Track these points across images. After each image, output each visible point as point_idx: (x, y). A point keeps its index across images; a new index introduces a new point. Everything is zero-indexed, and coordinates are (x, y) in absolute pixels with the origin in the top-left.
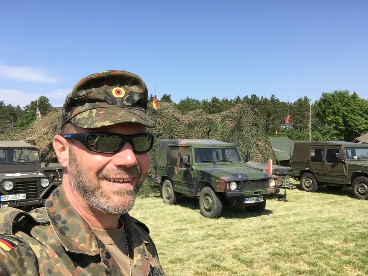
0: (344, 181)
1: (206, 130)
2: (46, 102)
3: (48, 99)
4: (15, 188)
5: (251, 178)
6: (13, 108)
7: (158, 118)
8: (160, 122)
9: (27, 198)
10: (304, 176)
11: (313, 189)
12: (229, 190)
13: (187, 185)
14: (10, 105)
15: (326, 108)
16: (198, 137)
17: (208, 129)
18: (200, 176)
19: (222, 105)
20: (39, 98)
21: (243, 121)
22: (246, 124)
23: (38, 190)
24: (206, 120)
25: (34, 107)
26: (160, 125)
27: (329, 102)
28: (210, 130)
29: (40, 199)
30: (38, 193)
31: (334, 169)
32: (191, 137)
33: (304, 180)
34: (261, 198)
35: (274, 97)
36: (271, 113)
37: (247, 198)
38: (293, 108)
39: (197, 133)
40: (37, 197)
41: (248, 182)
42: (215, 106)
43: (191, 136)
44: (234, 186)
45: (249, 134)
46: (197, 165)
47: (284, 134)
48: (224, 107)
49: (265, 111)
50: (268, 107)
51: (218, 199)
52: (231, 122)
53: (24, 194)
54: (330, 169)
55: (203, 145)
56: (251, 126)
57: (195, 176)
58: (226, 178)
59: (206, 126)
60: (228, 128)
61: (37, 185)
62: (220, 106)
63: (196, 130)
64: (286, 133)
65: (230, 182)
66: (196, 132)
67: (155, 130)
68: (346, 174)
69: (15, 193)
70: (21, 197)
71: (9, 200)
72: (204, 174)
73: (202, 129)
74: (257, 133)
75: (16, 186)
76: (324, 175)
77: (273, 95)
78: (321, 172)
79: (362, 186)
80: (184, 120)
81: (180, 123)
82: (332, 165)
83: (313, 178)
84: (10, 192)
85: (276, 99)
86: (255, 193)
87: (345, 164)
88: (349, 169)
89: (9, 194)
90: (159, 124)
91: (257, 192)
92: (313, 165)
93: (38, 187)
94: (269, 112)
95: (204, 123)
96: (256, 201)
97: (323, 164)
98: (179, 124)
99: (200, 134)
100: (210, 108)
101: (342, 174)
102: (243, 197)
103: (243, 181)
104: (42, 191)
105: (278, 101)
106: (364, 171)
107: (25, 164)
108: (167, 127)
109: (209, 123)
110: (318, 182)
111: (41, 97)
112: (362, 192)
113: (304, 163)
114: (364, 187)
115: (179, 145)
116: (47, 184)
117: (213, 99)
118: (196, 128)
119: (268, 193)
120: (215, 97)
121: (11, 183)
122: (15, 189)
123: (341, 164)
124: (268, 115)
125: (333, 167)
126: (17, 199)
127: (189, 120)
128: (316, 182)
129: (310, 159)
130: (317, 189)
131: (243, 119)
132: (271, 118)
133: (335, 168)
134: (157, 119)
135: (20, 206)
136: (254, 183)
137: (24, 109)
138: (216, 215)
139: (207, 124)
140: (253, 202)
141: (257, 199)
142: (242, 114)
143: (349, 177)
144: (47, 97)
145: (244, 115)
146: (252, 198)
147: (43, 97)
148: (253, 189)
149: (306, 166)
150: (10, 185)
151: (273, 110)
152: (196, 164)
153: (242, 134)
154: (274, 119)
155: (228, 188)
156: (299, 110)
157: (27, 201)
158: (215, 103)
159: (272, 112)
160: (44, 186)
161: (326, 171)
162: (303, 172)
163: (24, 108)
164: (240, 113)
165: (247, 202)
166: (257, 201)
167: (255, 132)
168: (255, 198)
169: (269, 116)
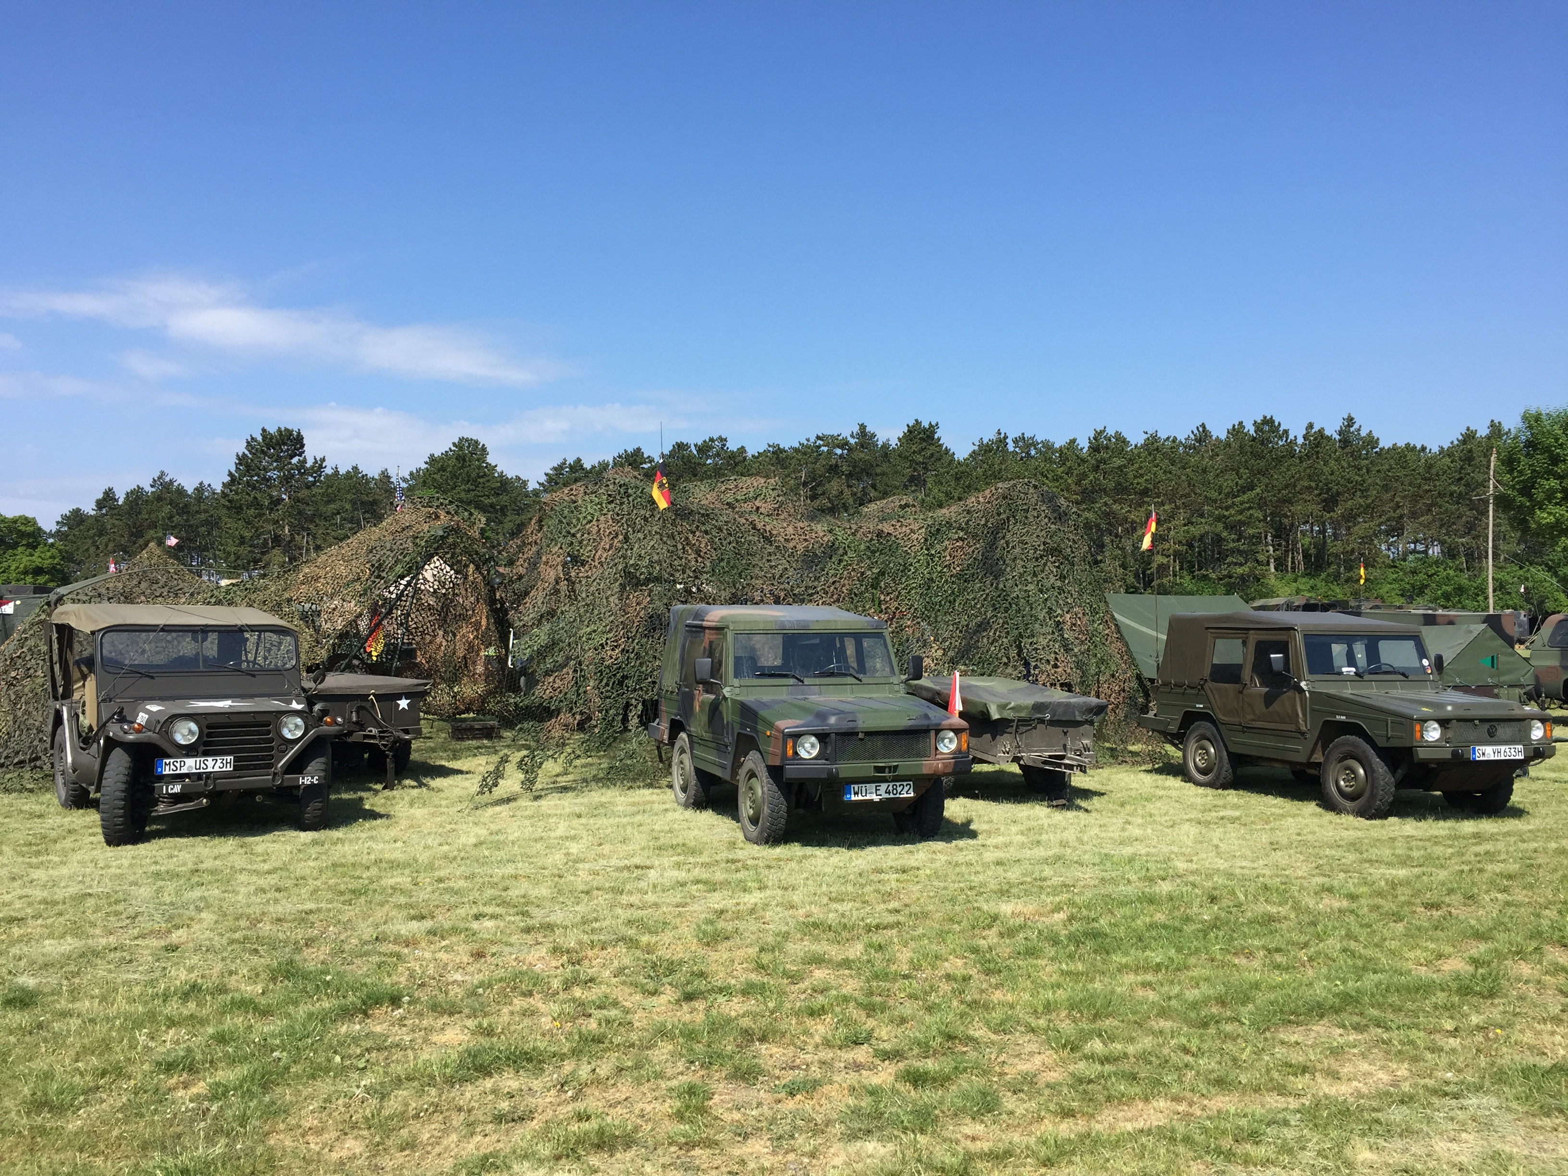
0: (1298, 751)
1: (869, 573)
2: (478, 460)
3: (484, 449)
4: (205, 739)
5: (866, 723)
6: (368, 482)
7: (693, 533)
8: (702, 546)
9: (236, 768)
10: (1194, 730)
11: (1217, 777)
12: (794, 759)
13: (713, 745)
14: (355, 468)
15: (1536, 475)
16: (835, 597)
17: (875, 571)
18: (738, 719)
19: (1131, 461)
20: (454, 444)
21: (1007, 543)
22: (1017, 550)
23: (272, 748)
24: (872, 539)
25: (434, 480)
26: (699, 556)
27: (1547, 450)
28: (882, 573)
29: (275, 774)
30: (272, 757)
31: (1271, 709)
32: (812, 595)
33: (1192, 745)
34: (906, 789)
35: (1356, 426)
36: (1338, 494)
37: (856, 787)
38: (1434, 471)
39: (834, 582)
40: (270, 766)
41: (855, 737)
42: (1102, 466)
43: (810, 592)
44: (809, 749)
45: (1031, 587)
46: (737, 685)
47: (1395, 576)
48: (1141, 468)
49: (1313, 484)
50: (1325, 469)
51: (775, 788)
52: (960, 544)
53: (230, 758)
54: (1260, 707)
55: (766, 622)
56: (1037, 559)
57: (730, 720)
58: (787, 725)
59: (869, 558)
60: (949, 566)
61: (269, 732)
62: (1125, 466)
63: (832, 572)
64: (1405, 574)
65: (796, 736)
66: (831, 580)
67: (684, 573)
68: (1304, 728)
69: (206, 754)
70: (219, 764)
71: (184, 770)
72: (747, 713)
73: (854, 570)
74: (1059, 583)
75: (209, 735)
76: (1246, 729)
77: (1350, 421)
78: (1236, 720)
79: (1346, 769)
80: (787, 540)
81: (771, 549)
82: (1266, 694)
83: (1216, 740)
84: (190, 751)
85: (1363, 433)
86: (878, 769)
87: (1302, 691)
88: (1312, 710)
89: (188, 756)
90: (698, 552)
91: (884, 768)
92: (1217, 697)
93: (271, 740)
94: (1329, 489)
95: (862, 547)
96: (887, 796)
97: (1241, 692)
98: (770, 554)
99: (844, 586)
100: (1084, 476)
101: (1292, 727)
102: (843, 784)
103: (837, 734)
104: (284, 752)
105: (1371, 441)
106: (1359, 717)
107: (254, 676)
108: (723, 564)
109: (881, 547)
110: (1229, 754)
111: (461, 440)
112: (1349, 789)
113: (1192, 688)
114: (1353, 771)
115: (705, 624)
116: (299, 733)
117: (1095, 438)
118: (831, 567)
119: (924, 772)
120: (1102, 432)
121: (193, 726)
122: (206, 744)
123: (1290, 694)
124: (1325, 500)
125: (1269, 700)
126: (210, 770)
127: (806, 540)
128: (1225, 753)
129: (1207, 672)
130: (1230, 777)
131: (1008, 536)
132: (1339, 510)
133: (1276, 706)
134: (691, 536)
135: (218, 788)
136: (879, 742)
137: (404, 485)
138: (769, 836)
139: (873, 552)
140: (876, 798)
141: (891, 788)
142: (1003, 516)
143: (1312, 737)
144: (482, 442)
145: (1012, 520)
146: (874, 785)
147: (467, 440)
148: (873, 757)
149: (1198, 699)
150: (191, 732)
151: (1349, 481)
152: (736, 682)
153: (1001, 586)
154: (1350, 518)
155: (790, 752)
156: (1461, 479)
157: (239, 777)
158: (1104, 455)
159: (1341, 489)
160: (289, 736)
161: (1249, 717)
162: (1190, 718)
163: (404, 480)
164: (999, 514)
165: (854, 798)
166: (892, 796)
167: (1052, 579)
168: (884, 786)
169: (1330, 503)
